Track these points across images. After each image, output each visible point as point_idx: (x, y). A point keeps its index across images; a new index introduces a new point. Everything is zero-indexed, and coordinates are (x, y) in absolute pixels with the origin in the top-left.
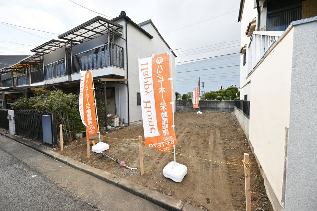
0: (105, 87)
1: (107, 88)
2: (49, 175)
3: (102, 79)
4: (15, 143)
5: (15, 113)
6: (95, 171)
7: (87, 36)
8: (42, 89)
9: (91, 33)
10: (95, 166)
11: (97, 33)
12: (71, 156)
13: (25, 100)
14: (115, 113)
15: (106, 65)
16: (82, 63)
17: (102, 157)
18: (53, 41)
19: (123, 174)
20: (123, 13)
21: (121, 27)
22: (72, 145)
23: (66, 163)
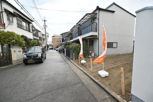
0: (88, 41)
1: (89, 41)
2: (70, 65)
3: (87, 38)
4: (65, 57)
5: (66, 49)
6: (80, 67)
7: (84, 21)
8: (71, 43)
9: (85, 20)
10: (80, 66)
11: (87, 19)
12: (75, 63)
13: (68, 46)
14: (93, 51)
15: (90, 32)
16: (82, 32)
17: (83, 64)
18: (75, 26)
19: (86, 70)
20: (98, 7)
21: (97, 14)
22: (77, 60)
23: (74, 64)
